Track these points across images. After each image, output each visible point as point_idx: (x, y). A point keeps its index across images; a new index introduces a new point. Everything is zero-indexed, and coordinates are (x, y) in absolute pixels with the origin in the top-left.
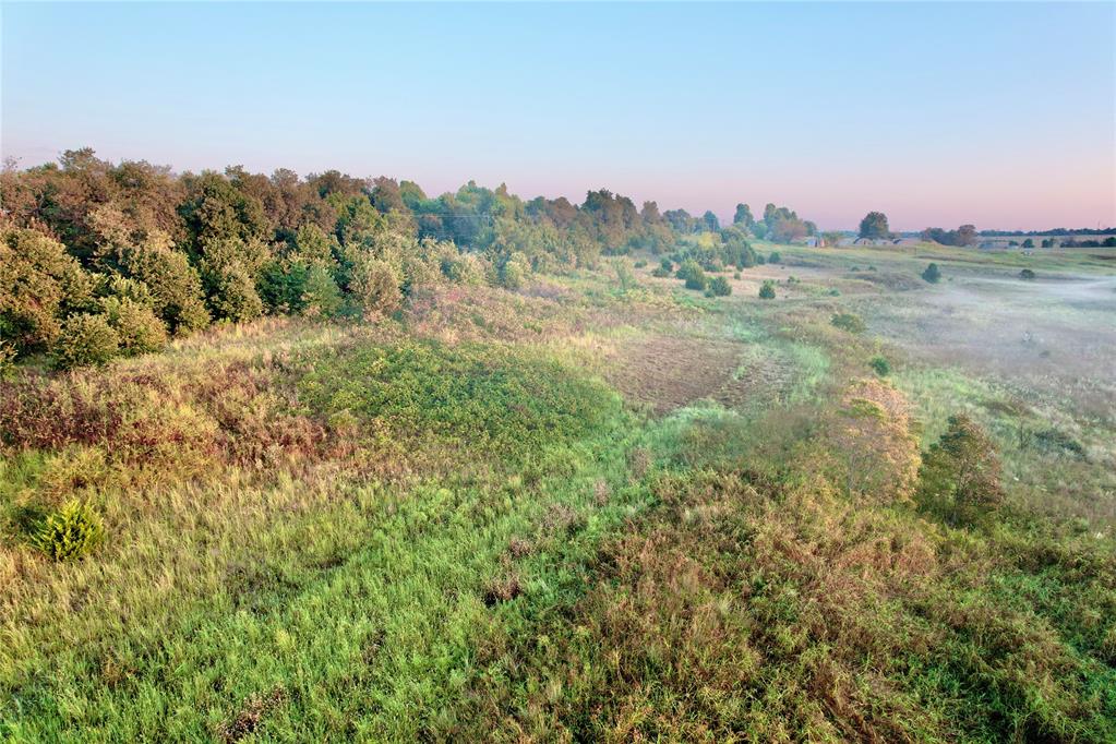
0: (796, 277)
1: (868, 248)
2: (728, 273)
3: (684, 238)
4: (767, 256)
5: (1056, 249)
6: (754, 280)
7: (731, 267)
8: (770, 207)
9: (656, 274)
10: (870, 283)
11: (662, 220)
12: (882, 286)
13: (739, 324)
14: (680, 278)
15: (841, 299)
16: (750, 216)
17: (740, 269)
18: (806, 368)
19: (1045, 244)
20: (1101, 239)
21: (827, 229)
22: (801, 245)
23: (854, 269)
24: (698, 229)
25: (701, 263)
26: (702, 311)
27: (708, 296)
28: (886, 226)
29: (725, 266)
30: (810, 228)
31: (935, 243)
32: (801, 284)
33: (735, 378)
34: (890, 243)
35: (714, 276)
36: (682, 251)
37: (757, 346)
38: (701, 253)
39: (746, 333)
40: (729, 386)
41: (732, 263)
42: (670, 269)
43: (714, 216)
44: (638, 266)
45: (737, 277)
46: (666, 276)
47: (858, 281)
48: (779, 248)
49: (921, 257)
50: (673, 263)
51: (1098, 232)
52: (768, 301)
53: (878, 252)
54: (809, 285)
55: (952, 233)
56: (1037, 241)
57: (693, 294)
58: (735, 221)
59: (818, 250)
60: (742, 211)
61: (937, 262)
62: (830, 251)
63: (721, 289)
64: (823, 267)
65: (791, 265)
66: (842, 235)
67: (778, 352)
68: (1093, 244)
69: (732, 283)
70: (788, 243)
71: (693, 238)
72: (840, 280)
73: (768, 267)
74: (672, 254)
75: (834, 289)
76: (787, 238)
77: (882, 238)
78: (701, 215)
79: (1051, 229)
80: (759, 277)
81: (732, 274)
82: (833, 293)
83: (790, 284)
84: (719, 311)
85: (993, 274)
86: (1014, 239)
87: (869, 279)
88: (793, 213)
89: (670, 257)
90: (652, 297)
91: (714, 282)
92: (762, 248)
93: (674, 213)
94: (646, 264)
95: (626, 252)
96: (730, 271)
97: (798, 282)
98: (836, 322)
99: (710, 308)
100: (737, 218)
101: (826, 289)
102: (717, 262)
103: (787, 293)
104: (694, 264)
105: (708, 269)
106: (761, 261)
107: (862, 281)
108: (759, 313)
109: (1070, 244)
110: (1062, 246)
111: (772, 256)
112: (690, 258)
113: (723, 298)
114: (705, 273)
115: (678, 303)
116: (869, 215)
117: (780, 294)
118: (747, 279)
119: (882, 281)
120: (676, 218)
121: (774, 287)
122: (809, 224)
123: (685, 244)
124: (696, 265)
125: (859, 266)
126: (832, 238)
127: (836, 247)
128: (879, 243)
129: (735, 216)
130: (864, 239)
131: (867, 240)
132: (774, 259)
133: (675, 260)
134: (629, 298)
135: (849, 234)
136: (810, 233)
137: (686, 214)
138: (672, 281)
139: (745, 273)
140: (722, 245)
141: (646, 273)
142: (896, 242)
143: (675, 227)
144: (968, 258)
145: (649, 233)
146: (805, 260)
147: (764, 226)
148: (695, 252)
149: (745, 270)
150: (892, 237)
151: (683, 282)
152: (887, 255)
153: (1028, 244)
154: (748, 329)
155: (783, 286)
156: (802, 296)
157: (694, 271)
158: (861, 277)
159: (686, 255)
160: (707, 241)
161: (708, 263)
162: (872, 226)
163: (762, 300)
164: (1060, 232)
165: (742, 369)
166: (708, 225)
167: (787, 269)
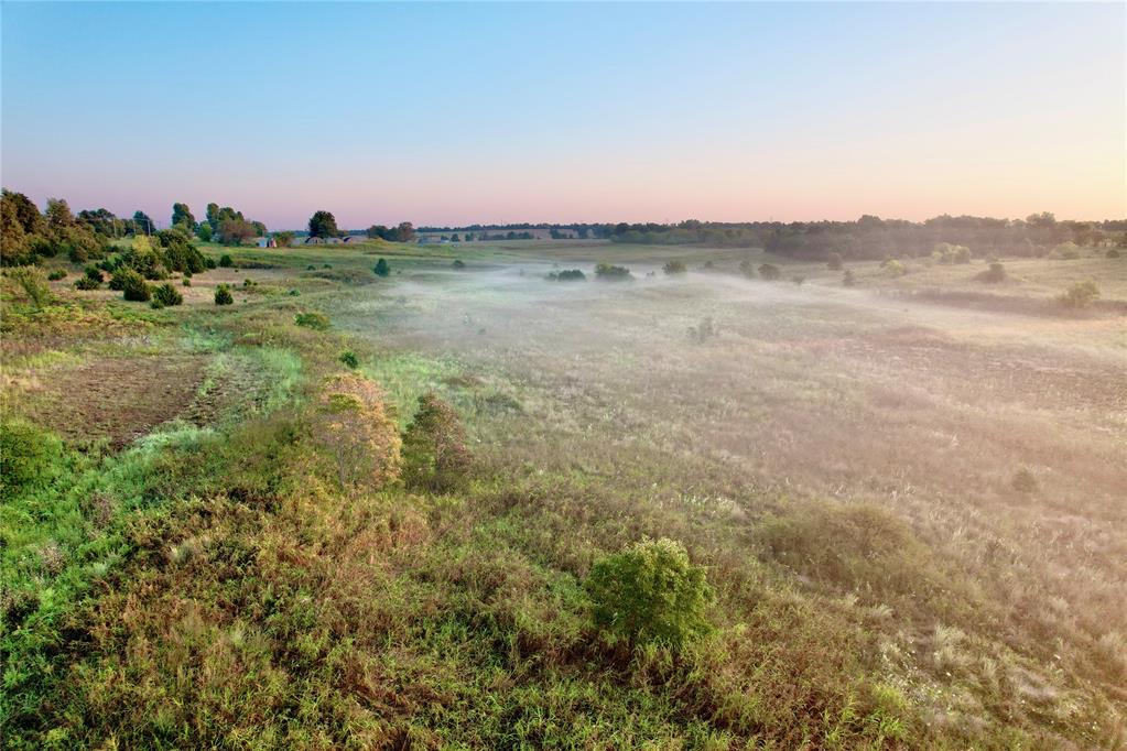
0: (252, 280)
1: (321, 247)
2: (176, 281)
3: (113, 243)
4: (217, 259)
5: (476, 241)
6: (205, 285)
7: (178, 274)
8: (212, 207)
9: (82, 286)
10: (327, 280)
11: (78, 222)
12: (339, 283)
13: (198, 334)
14: (114, 289)
15: (303, 298)
16: (191, 217)
17: (188, 275)
18: (278, 372)
19: (468, 238)
20: (505, 233)
21: (278, 230)
22: (252, 247)
23: (310, 268)
24: (129, 231)
25: (139, 271)
26: (151, 325)
27: (155, 307)
28: (335, 225)
29: (171, 272)
30: (259, 230)
31: (381, 239)
32: (259, 287)
33: (204, 393)
34: (340, 241)
35: (159, 284)
36: (112, 258)
37: (223, 356)
38: (138, 259)
39: (207, 343)
40: (197, 403)
41: (178, 269)
42: (100, 279)
43: (146, 217)
44: (52, 278)
45: (186, 284)
46: (95, 288)
47: (316, 279)
48: (229, 251)
49: (370, 253)
50: (104, 273)
51: (502, 228)
52: (226, 307)
53: (330, 250)
54: (267, 287)
55: (394, 229)
56: (462, 236)
57: (136, 306)
58: (175, 223)
59: (270, 251)
60: (181, 212)
61: (385, 257)
62: (283, 251)
63: (170, 298)
64: (279, 267)
65: (245, 267)
66: (293, 234)
67: (246, 359)
68: (500, 237)
69: (181, 290)
70: (238, 244)
71: (124, 243)
72: (299, 280)
73: (219, 271)
74: (100, 262)
75: (293, 289)
76: (236, 239)
77: (332, 236)
78: (130, 216)
79: (470, 225)
80: (211, 282)
81: (180, 281)
82: (293, 293)
83: (247, 287)
84: (172, 323)
85: (433, 265)
86: (445, 234)
87: (326, 277)
88: (239, 213)
89: (97, 265)
90: (81, 314)
91: (160, 291)
92: (211, 251)
93: (93, 213)
94: (64, 275)
95: (32, 261)
96: (176, 278)
97: (255, 284)
98: (301, 322)
99: (159, 319)
100: (176, 219)
101: (285, 290)
102: (160, 268)
103: (246, 296)
104: (132, 273)
105: (149, 278)
106: (211, 265)
107: (319, 279)
108: (217, 320)
109: (485, 238)
110: (480, 239)
111: (223, 259)
112: (125, 265)
113: (174, 308)
114: (146, 281)
115: (119, 318)
116: (316, 215)
117: (238, 299)
118: (199, 285)
119: (338, 278)
120: (96, 220)
121: (230, 292)
122: (257, 225)
123: (115, 249)
124: (135, 274)
125: (315, 265)
126: (284, 238)
127: (289, 246)
128: (330, 241)
129: (174, 218)
130: (315, 239)
131: (318, 239)
132: (226, 262)
133: (104, 268)
134: (49, 317)
135: (300, 234)
136: (260, 234)
137: (110, 215)
138: (103, 293)
139: (194, 279)
140: (163, 250)
141: (68, 286)
142: (346, 240)
143: (98, 230)
144: (411, 253)
145: (63, 238)
146: (258, 261)
147: (209, 227)
148: (130, 257)
149: (194, 275)
150: (341, 235)
151: (121, 293)
152: (340, 253)
153: (455, 238)
154: (208, 338)
155: (239, 290)
156: (262, 299)
157: (133, 281)
158: (318, 275)
159: (119, 263)
160: (143, 244)
161: (149, 270)
162: (321, 225)
163: (219, 307)
164: (476, 228)
165: (209, 383)
166: (140, 227)
167: (241, 272)
